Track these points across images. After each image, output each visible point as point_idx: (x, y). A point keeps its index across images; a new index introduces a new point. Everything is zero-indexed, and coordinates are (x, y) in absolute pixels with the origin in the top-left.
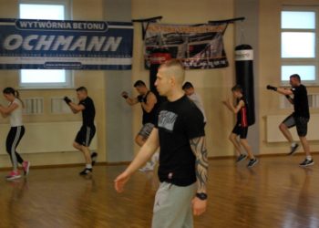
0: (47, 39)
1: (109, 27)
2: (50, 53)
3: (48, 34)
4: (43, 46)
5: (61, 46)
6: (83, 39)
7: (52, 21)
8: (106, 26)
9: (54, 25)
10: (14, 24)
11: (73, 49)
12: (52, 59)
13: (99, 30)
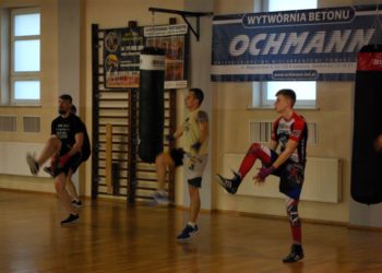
0: (276, 39)
1: (357, 14)
2: (279, 58)
3: (278, 32)
4: (272, 49)
5: (292, 48)
6: (321, 36)
7: (283, 13)
8: (352, 13)
9: (286, 18)
10: (240, 21)
11: (307, 51)
12: (281, 67)
13: (343, 20)
